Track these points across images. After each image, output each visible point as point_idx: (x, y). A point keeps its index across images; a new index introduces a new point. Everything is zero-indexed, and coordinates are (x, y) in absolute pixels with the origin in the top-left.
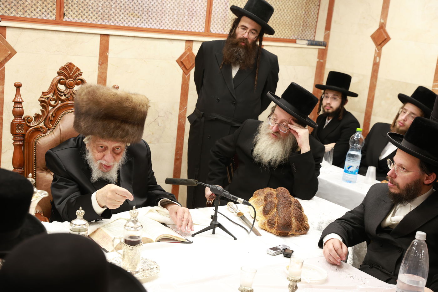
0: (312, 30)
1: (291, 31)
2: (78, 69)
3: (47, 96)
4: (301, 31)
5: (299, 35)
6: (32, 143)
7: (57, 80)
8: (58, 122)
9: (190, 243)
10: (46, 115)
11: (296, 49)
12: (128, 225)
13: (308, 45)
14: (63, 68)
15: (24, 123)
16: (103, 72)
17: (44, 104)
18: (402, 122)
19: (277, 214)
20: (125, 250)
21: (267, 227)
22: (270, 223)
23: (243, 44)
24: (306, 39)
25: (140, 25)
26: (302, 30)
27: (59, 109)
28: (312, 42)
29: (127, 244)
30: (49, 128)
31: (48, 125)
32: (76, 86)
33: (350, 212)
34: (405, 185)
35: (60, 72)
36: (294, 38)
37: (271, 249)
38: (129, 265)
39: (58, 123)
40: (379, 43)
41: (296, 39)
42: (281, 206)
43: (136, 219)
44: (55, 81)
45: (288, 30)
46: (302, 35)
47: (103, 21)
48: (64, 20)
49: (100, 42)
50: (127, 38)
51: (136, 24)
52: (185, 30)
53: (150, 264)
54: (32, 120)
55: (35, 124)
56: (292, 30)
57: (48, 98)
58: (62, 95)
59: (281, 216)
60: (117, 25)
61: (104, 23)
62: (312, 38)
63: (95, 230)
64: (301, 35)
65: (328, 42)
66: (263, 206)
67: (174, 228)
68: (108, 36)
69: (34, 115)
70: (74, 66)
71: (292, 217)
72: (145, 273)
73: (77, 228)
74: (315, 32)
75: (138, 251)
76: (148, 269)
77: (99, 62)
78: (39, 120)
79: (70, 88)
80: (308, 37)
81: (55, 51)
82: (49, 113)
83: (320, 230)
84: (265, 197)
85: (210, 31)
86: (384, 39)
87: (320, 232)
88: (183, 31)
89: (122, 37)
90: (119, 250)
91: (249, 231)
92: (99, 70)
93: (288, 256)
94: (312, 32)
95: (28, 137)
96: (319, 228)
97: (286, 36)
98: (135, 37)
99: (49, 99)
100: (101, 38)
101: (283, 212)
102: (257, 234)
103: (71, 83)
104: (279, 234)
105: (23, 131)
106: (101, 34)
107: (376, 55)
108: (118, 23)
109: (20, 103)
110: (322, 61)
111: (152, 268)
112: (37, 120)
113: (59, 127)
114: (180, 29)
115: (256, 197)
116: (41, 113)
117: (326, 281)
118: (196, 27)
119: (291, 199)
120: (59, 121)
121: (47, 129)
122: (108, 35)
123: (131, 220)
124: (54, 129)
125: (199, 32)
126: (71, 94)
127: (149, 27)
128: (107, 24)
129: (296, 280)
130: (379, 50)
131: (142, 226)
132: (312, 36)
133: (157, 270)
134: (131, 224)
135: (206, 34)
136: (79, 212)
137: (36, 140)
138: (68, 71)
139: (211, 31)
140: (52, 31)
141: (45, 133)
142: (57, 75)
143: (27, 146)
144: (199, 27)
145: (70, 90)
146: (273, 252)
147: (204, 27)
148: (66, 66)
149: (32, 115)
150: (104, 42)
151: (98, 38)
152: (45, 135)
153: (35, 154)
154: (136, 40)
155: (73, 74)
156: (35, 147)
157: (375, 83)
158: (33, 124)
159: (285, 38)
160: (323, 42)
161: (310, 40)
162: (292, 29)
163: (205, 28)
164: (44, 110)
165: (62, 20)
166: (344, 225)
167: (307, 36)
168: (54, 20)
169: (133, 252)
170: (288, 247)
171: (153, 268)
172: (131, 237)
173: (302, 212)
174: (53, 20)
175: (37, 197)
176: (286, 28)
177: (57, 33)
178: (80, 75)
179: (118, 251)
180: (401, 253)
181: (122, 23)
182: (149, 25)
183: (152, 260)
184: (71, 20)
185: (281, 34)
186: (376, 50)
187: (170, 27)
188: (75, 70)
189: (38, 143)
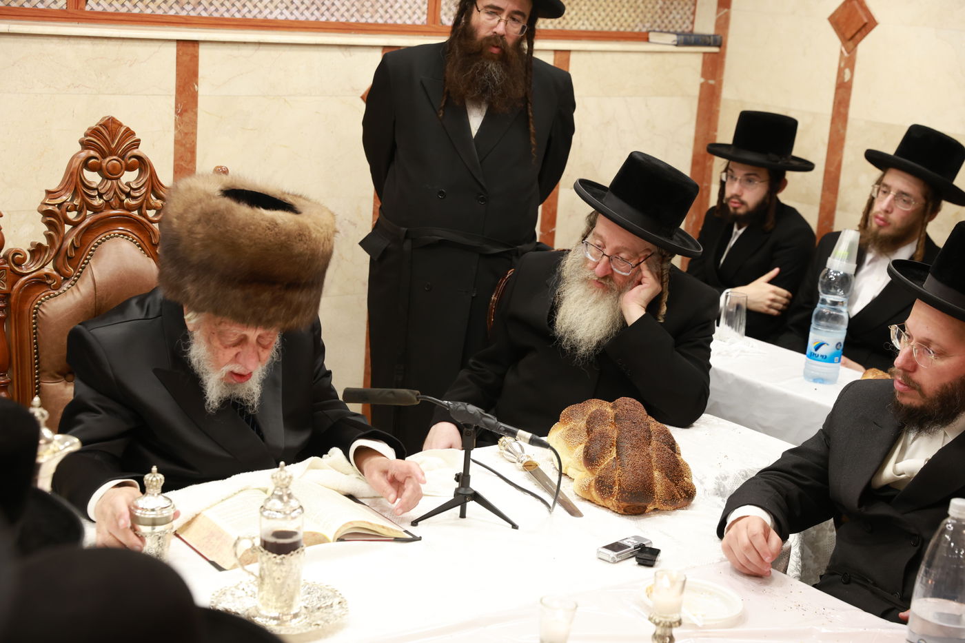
0: (687, 8)
1: (635, 11)
2: (129, 133)
3: (59, 199)
4: (659, 11)
5: (655, 22)
6: (27, 312)
7: (79, 160)
8: (86, 261)
9: (415, 539)
10: (58, 246)
11: (649, 56)
12: (269, 505)
13: (677, 45)
14: (94, 132)
15: (6, 266)
16: (186, 131)
17: (53, 218)
18: (882, 216)
19: (618, 463)
20: (265, 565)
21: (595, 494)
22: (602, 486)
23: (495, 50)
24: (672, 30)
25: (271, 13)
26: (661, 8)
27: (89, 229)
28: (688, 37)
29: (269, 551)
30: (67, 275)
31: (65, 270)
32: (125, 172)
33: (791, 451)
34: (937, 387)
35: (87, 140)
36: (644, 30)
37: (607, 547)
38: (274, 600)
39: (87, 264)
40: (848, 35)
41: (648, 32)
42: (626, 444)
43: (289, 492)
44: (77, 163)
45: (627, 11)
46: (663, 22)
47: (183, 9)
48: (87, 8)
49: (177, 58)
50: (242, 47)
51: (261, 12)
52: (380, 21)
53: (324, 594)
54: (24, 259)
55: (33, 269)
56: (639, 11)
57: (60, 205)
58: (95, 197)
59: (628, 468)
60: (216, 15)
61: (184, 13)
62: (686, 27)
63: (190, 518)
64: (659, 21)
65: (726, 35)
66: (583, 446)
67: (376, 505)
68: (196, 45)
69: (29, 247)
70: (121, 125)
71: (655, 468)
72: (313, 618)
73: (147, 516)
74: (694, 13)
75: (296, 566)
76: (319, 608)
77: (176, 107)
78: (42, 257)
79: (111, 179)
80: (677, 26)
81: (69, 86)
82: (64, 239)
83: (722, 495)
84: (588, 422)
85: (441, 22)
86: (861, 25)
87: (721, 499)
88: (376, 24)
89: (229, 46)
90: (248, 564)
91: (551, 505)
92: (176, 127)
93: (648, 563)
94: (685, 14)
95: (16, 299)
96: (719, 490)
97: (625, 24)
98: (260, 43)
99: (64, 208)
100: (178, 51)
101: (632, 457)
102: (573, 512)
103: (114, 166)
104: (625, 511)
105: (4, 286)
106: (178, 41)
107: (842, 65)
108: (217, 10)
110: (712, 82)
111: (329, 604)
112: (37, 258)
113: (89, 272)
114: (367, 18)
115: (566, 424)
116: (44, 242)
117: (741, 619)
118: (405, 12)
119: (648, 425)
120: (88, 259)
121: (62, 278)
122: (195, 43)
123: (276, 495)
124: (79, 277)
125: (414, 25)
126: (115, 193)
127: (292, 18)
128: (192, 14)
129: (670, 623)
130: (849, 53)
131: (301, 507)
132: (688, 22)
133: (341, 610)
134: (278, 505)
135: (432, 30)
136: (150, 479)
137: (37, 306)
138: (105, 137)
139: (443, 22)
140: (61, 38)
141: (57, 288)
142: (79, 147)
143: (15, 320)
144: (414, 13)
145: (112, 183)
146: (612, 554)
147: (426, 12)
148: (100, 125)
149: (25, 247)
150: (186, 58)
151: (172, 50)
152: (56, 293)
153: (35, 338)
154: (263, 53)
155: (119, 145)
156: (35, 324)
157: (842, 131)
158: (27, 269)
159: (622, 29)
160: (714, 36)
161: (682, 33)
162: (639, 7)
163: (428, 15)
164: (51, 233)
165: (82, 10)
166: (780, 484)
167: (674, 22)
168: (63, 10)
169: (284, 570)
170: (646, 540)
171: (331, 606)
172: (278, 534)
173: (676, 455)
174: (61, 10)
175: (54, 452)
176: (623, 6)
177: (72, 41)
178: (134, 145)
179: (248, 567)
180: (918, 547)
181: (228, 10)
182: (292, 13)
183: (327, 586)
184: (104, 9)
185: (611, 20)
186: (842, 52)
187: (342, 16)
188: (123, 134)
189: (42, 312)
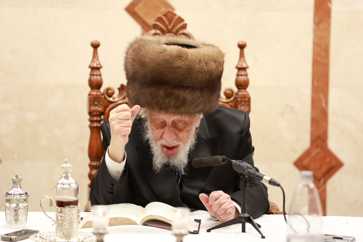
2: (180, 20)
14: (159, 19)
15: (102, 96)
35: (155, 24)
55: (118, 99)
69: (119, 86)
70: (175, 15)
105: (100, 108)
109: (98, 69)
138: (165, 22)
148: (163, 15)
155: (174, 27)
178: (183, 27)
188: (176, 20)
